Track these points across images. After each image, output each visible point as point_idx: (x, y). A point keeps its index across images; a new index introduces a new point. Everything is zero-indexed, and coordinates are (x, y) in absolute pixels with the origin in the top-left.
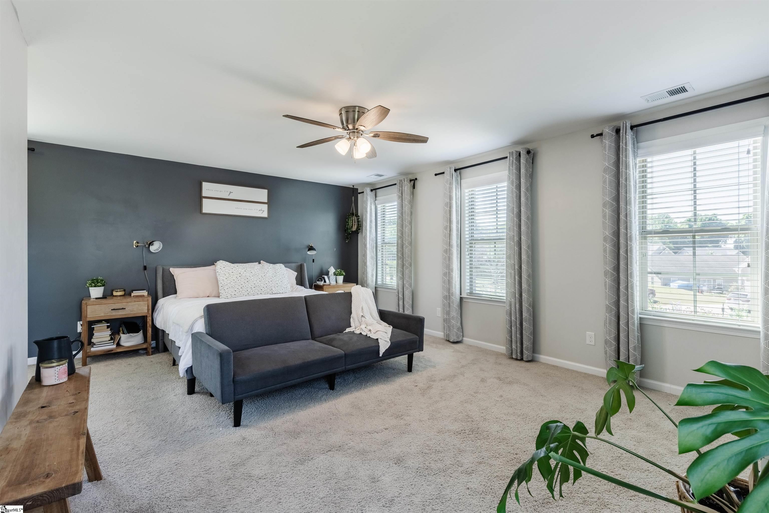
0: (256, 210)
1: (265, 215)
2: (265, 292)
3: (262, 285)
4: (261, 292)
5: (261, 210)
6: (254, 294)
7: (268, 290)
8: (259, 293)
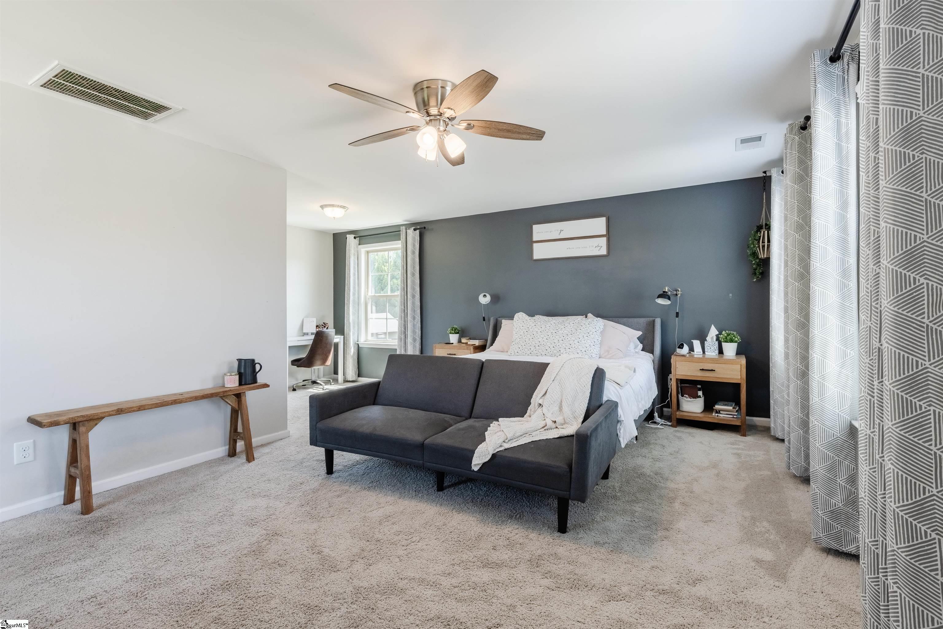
0: (591, 247)
1: (604, 252)
2: (550, 353)
3: (548, 344)
4: (545, 353)
5: (598, 246)
6: (538, 355)
7: (555, 351)
8: (543, 354)
